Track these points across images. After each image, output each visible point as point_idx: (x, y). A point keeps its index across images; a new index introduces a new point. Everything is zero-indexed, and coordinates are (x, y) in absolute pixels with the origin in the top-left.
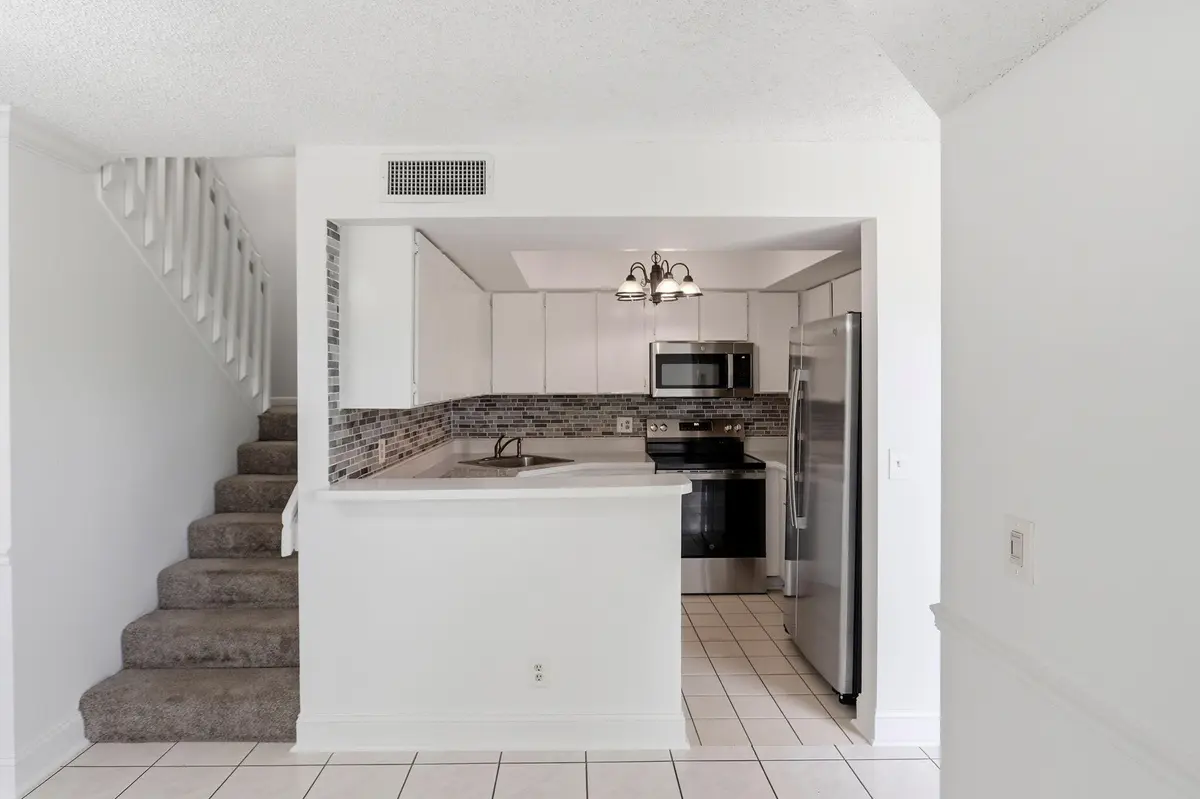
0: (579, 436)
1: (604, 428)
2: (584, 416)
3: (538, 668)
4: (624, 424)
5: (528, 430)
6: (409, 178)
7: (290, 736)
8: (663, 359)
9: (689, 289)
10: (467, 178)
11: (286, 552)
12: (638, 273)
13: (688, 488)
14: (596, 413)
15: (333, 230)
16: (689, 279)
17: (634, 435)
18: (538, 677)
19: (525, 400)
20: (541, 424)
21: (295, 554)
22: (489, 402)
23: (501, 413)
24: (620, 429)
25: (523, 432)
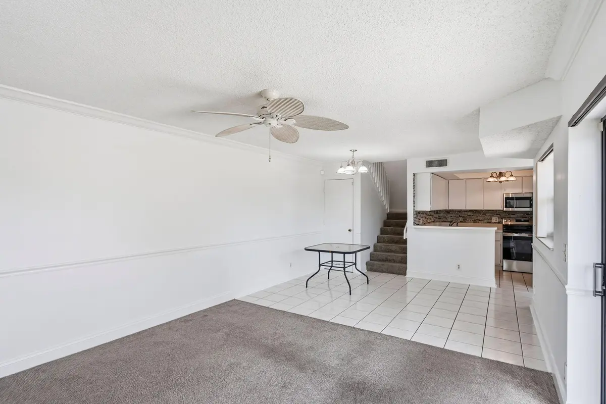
0: (478, 223)
1: (487, 221)
2: (481, 217)
3: (459, 266)
4: (494, 219)
5: (461, 220)
6: (430, 164)
7: (405, 274)
8: (507, 199)
9: (512, 179)
10: (443, 163)
11: (404, 238)
12: (495, 175)
13: (496, 228)
14: (484, 215)
15: (414, 175)
16: (512, 176)
17: (499, 223)
18: (459, 268)
19: (460, 211)
20: (465, 219)
21: (406, 239)
22: (448, 212)
23: (452, 215)
24: (493, 221)
25: (459, 221)
